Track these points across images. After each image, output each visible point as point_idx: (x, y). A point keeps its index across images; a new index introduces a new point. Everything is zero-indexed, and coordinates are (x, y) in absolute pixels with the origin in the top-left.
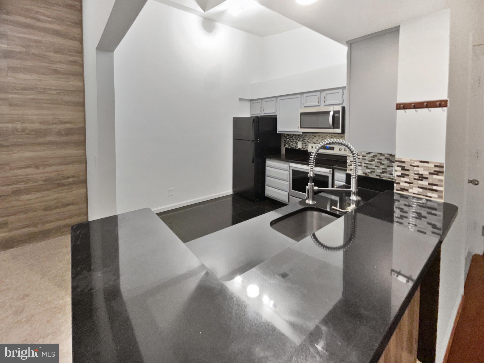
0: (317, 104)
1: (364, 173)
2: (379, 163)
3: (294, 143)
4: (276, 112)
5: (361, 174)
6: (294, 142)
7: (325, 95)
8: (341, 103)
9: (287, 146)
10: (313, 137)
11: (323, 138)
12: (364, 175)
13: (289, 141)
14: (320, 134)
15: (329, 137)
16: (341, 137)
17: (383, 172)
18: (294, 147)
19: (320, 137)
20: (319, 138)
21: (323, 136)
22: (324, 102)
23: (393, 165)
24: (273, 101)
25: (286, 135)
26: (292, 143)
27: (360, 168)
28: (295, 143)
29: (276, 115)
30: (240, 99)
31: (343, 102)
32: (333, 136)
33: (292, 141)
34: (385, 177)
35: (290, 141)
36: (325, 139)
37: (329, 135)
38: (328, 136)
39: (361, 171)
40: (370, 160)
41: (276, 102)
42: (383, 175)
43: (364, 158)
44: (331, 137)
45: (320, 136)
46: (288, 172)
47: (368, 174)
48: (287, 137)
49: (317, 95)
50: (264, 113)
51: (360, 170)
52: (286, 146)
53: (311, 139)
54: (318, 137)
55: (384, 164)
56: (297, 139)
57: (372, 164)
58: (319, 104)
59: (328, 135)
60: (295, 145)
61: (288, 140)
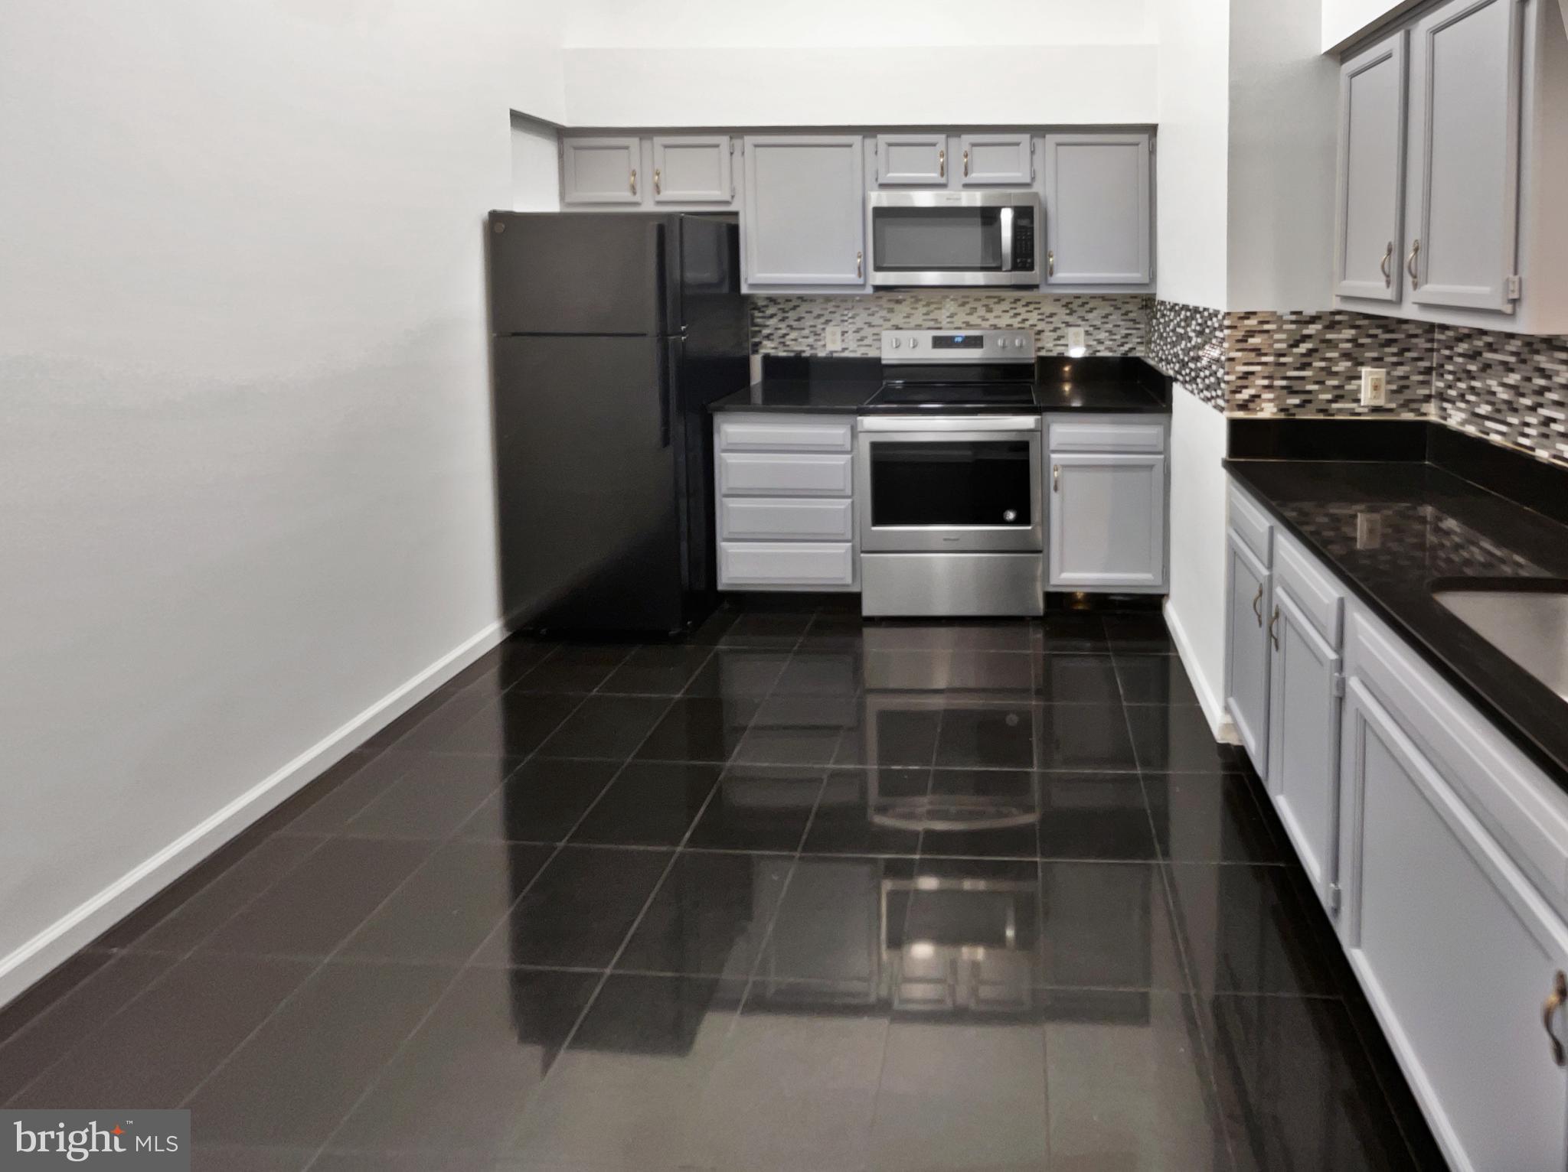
0: (934, 176)
1: (1282, 410)
2: (1324, 373)
3: (806, 332)
4: (733, 197)
5: (1274, 414)
6: (803, 329)
7: (966, 148)
8: (1028, 180)
9: (769, 348)
10: (891, 305)
11: (933, 307)
12: (1282, 416)
13: (780, 325)
14: (922, 294)
15: (952, 302)
16: (996, 300)
17: (1337, 399)
18: (804, 351)
19: (919, 305)
20: (916, 309)
21: (932, 300)
22: (966, 174)
23: (1361, 372)
24: (716, 149)
25: (764, 303)
26: (793, 335)
27: (1271, 396)
28: (811, 332)
29: (736, 214)
30: (520, 120)
31: (1033, 179)
32: (968, 297)
33: (795, 324)
34: (1340, 411)
35: (782, 325)
36: (940, 309)
37: (953, 294)
38: (952, 300)
39: (1272, 404)
40: (1298, 366)
41: (732, 154)
42: (1335, 406)
43: (1283, 360)
44: (960, 301)
45: (921, 300)
46: (843, 460)
47: (1293, 411)
48: (769, 312)
49: (934, 145)
50: (659, 203)
51: (1270, 401)
52: (766, 348)
53: (884, 313)
54: (912, 303)
55: (1336, 374)
56: (819, 316)
57: (1302, 378)
58: (943, 180)
59: (952, 297)
60: (811, 340)
61: (772, 322)
